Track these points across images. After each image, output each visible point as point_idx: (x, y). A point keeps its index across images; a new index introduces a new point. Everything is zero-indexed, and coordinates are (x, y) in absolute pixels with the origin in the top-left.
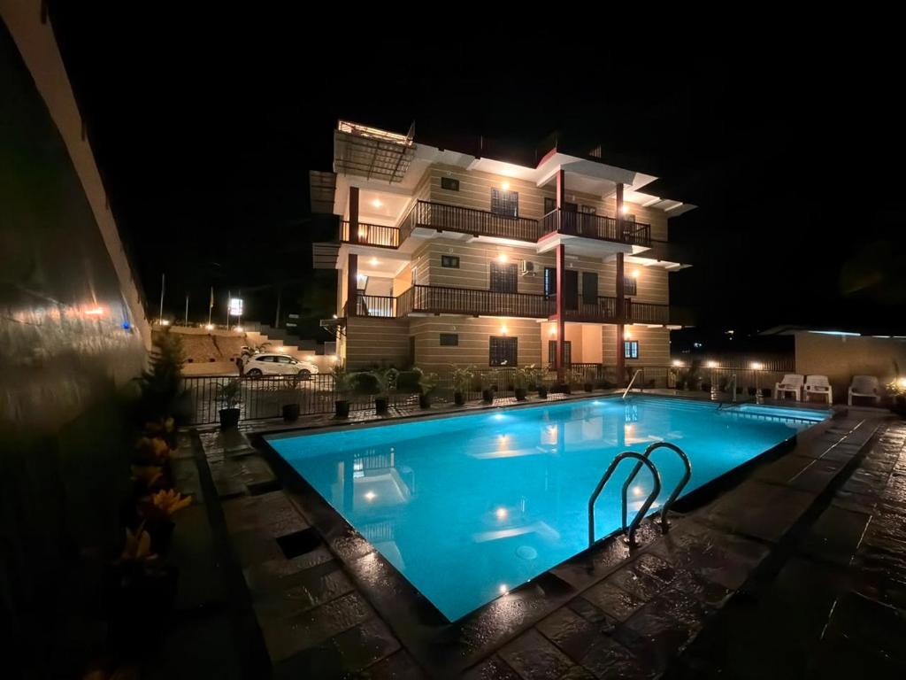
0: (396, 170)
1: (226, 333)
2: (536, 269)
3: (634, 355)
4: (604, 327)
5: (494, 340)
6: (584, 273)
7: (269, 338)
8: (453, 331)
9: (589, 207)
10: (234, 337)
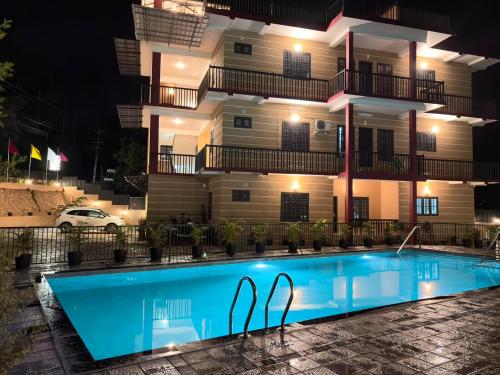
0: (193, 37)
1: (45, 188)
2: (328, 127)
3: (434, 211)
4: (400, 184)
5: (285, 196)
6: (379, 130)
7: (85, 193)
8: (245, 187)
9: (384, 65)
10: (53, 192)
